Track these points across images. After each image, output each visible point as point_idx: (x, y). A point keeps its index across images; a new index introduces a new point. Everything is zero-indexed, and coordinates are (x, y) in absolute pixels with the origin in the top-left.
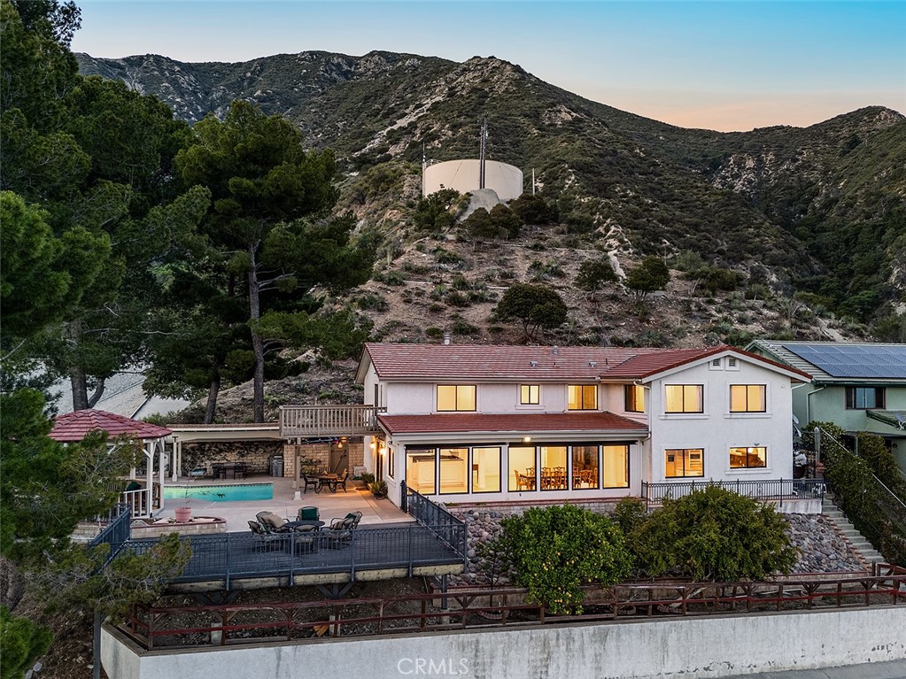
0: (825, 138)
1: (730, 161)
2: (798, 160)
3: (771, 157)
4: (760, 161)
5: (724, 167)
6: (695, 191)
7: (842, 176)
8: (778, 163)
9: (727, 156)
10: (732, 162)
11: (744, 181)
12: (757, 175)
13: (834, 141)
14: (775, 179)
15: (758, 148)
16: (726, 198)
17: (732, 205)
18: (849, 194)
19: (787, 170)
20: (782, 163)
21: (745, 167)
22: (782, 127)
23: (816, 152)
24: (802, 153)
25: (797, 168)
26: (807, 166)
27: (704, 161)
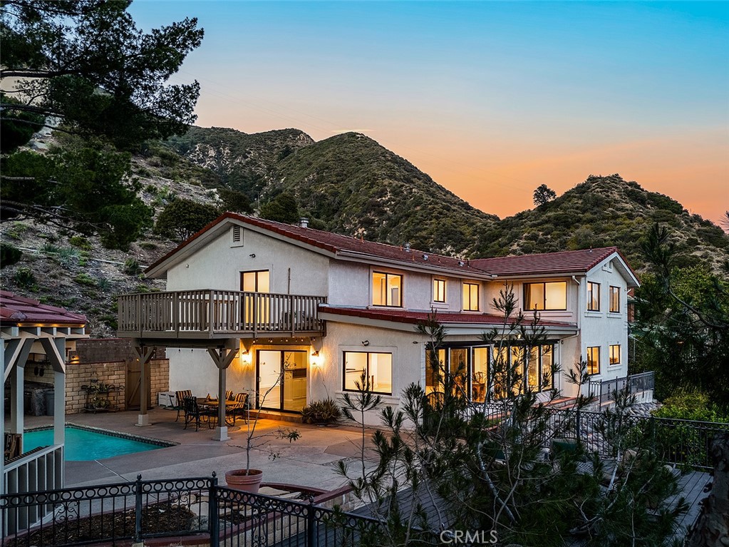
0: (265, 144)
1: (196, 148)
2: (248, 157)
3: (227, 151)
4: (219, 152)
5: (191, 152)
6: (180, 165)
7: (282, 175)
8: (233, 157)
9: (193, 143)
10: (197, 149)
11: (208, 165)
12: (218, 163)
13: (271, 148)
14: (232, 169)
15: (217, 142)
16: (206, 175)
17: (212, 181)
18: (289, 188)
19: (240, 163)
20: (236, 157)
21: (208, 155)
22: (232, 130)
23: (259, 154)
24: (250, 153)
25: (247, 163)
26: (253, 163)
27: (174, 144)
